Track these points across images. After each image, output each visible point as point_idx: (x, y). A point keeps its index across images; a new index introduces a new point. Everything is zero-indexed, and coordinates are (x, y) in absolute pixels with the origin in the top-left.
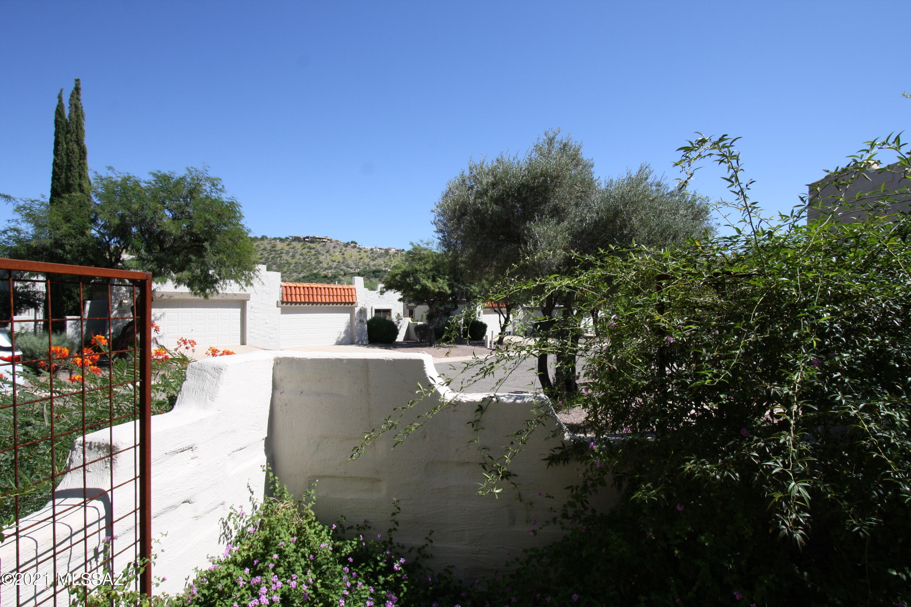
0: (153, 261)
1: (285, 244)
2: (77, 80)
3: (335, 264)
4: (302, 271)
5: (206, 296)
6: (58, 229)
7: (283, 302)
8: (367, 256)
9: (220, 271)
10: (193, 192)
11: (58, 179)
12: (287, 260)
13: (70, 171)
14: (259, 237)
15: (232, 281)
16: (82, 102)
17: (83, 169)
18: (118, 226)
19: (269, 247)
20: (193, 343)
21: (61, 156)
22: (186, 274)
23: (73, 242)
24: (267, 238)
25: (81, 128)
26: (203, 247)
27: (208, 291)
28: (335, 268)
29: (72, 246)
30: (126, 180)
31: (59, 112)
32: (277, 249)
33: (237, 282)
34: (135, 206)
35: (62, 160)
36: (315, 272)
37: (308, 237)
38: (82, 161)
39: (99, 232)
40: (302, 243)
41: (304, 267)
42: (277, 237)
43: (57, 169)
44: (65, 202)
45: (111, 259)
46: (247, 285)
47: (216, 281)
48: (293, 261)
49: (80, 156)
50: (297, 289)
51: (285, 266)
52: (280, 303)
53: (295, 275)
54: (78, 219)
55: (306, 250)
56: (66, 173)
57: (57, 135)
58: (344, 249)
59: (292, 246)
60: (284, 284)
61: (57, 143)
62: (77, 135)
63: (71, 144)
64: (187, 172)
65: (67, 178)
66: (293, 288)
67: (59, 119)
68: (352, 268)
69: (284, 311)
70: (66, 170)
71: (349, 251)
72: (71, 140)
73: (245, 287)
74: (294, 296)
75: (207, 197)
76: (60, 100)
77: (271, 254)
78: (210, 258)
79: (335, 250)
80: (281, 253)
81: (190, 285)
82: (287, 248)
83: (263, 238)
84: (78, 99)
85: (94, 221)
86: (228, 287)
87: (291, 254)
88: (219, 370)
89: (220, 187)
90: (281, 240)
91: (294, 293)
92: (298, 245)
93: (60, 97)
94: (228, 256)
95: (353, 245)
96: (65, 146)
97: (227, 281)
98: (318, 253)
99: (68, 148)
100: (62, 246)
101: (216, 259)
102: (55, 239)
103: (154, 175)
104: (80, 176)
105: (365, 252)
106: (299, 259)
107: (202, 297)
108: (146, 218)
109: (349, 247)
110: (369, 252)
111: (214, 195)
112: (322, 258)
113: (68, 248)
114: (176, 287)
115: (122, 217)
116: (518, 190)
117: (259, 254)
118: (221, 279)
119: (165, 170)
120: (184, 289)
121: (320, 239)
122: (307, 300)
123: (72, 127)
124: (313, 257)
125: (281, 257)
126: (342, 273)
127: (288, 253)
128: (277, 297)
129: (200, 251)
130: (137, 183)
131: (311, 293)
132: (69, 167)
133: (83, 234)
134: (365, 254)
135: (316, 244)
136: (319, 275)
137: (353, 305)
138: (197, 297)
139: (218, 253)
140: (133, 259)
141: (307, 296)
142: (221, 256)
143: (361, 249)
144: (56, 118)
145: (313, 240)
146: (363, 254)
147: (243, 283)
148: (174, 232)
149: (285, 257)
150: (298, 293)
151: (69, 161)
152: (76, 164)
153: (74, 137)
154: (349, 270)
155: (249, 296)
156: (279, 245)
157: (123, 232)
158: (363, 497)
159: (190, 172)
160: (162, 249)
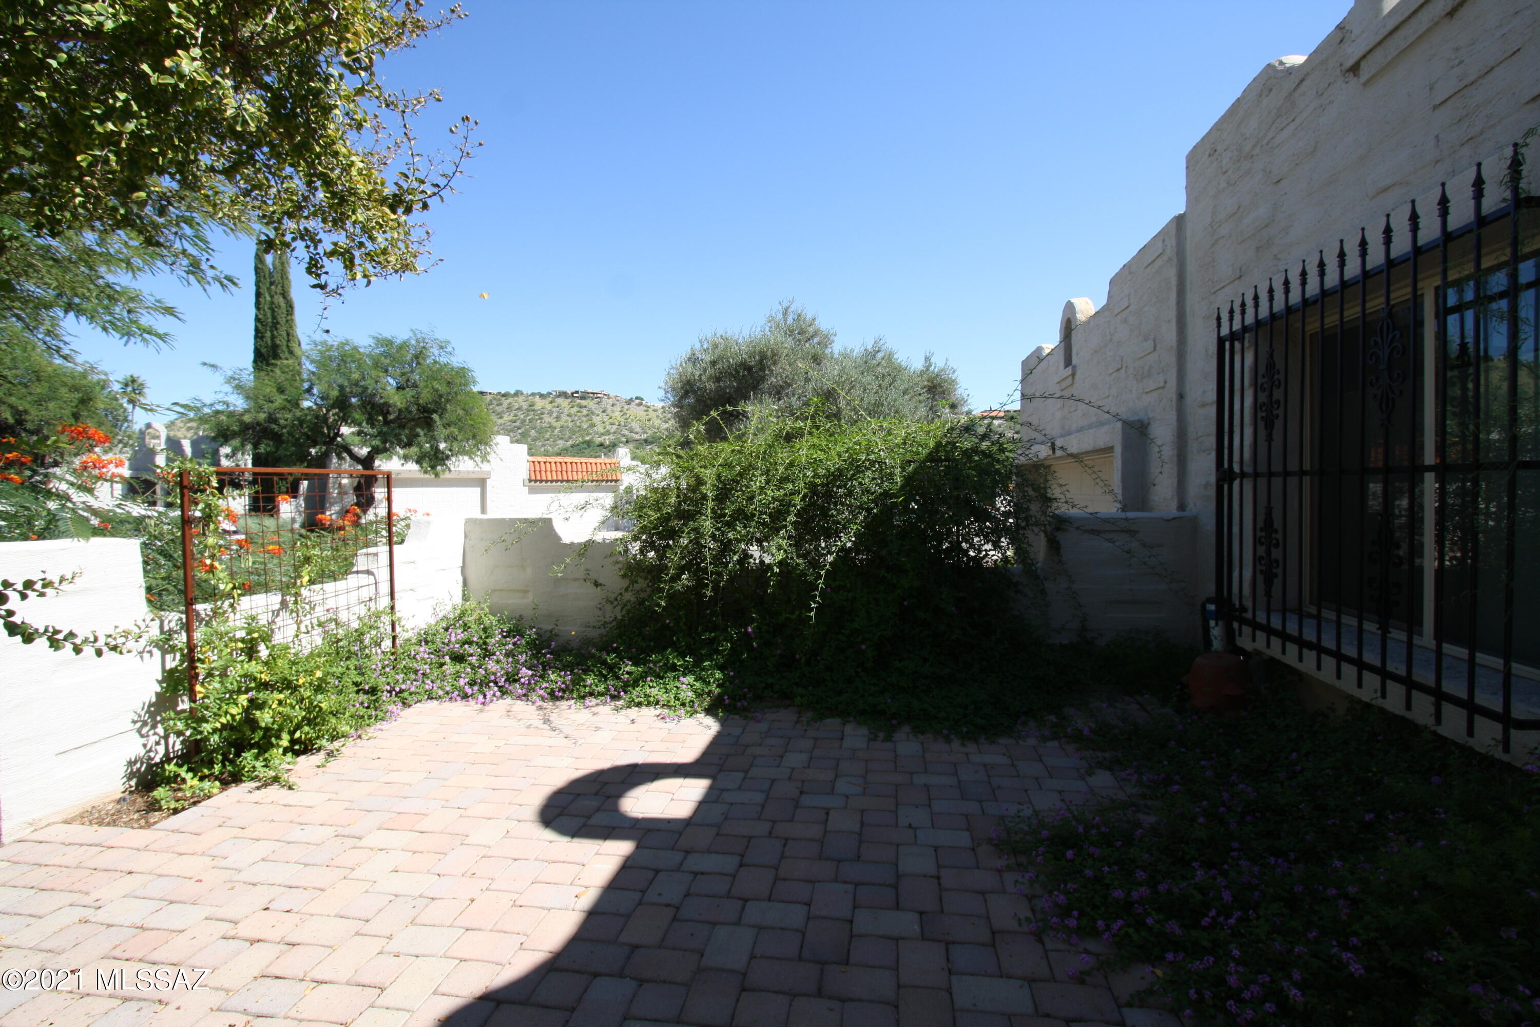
0: (376, 437)
1: (547, 401)
3: (615, 427)
4: (570, 438)
5: (437, 475)
6: (272, 402)
7: (530, 481)
8: (658, 416)
9: (452, 446)
10: (419, 356)
11: (262, 338)
12: (549, 423)
13: (276, 329)
14: (512, 393)
15: (466, 458)
17: (291, 327)
18: (337, 397)
19: (525, 406)
20: (415, 511)
21: (264, 310)
22: (414, 450)
23: (289, 416)
24: (522, 394)
25: (287, 278)
26: (432, 419)
27: (439, 468)
28: (615, 433)
29: (286, 420)
30: (342, 345)
32: (536, 408)
33: (471, 458)
34: (356, 376)
35: (265, 315)
36: (587, 438)
37: (577, 392)
38: (289, 318)
39: (316, 404)
40: (569, 400)
41: (573, 433)
42: (536, 391)
43: (259, 326)
44: (277, 371)
45: (329, 433)
46: (482, 462)
47: (448, 457)
48: (558, 424)
49: (288, 311)
50: (548, 464)
51: (547, 431)
52: (527, 482)
53: (561, 443)
54: (291, 389)
55: (576, 409)
56: (272, 331)
58: (626, 407)
59: (556, 404)
60: (532, 459)
61: (258, 295)
62: (283, 287)
63: (276, 297)
64: (411, 334)
65: (273, 337)
66: (542, 464)
67: (260, 266)
68: (637, 433)
69: (532, 491)
70: (271, 327)
71: (635, 411)
72: (276, 293)
73: (480, 463)
74: (543, 473)
75: (435, 362)
77: (528, 415)
78: (441, 431)
79: (614, 408)
80: (542, 414)
81: (419, 462)
82: (549, 407)
83: (517, 394)
85: (309, 391)
86: (461, 464)
87: (555, 415)
88: (429, 523)
89: (449, 349)
90: (542, 396)
91: (543, 469)
92: (564, 403)
94: (460, 430)
95: (637, 401)
96: (268, 298)
97: (461, 458)
98: (591, 413)
99: (272, 303)
100: (275, 421)
101: (446, 432)
102: (269, 413)
103: (374, 338)
104: (288, 335)
105: (655, 411)
106: (566, 422)
107: (433, 476)
108: (367, 388)
109: (633, 404)
110: (660, 411)
111: (443, 360)
112: (596, 420)
113: (282, 422)
114: (403, 465)
115: (342, 388)
116: (736, 370)
117: (512, 414)
118: (452, 455)
119: (387, 334)
120: (412, 466)
121: (593, 393)
122: (560, 478)
123: (277, 277)
124: (584, 419)
125: (541, 419)
126: (624, 439)
127: (550, 413)
128: (523, 472)
129: (429, 424)
130: (355, 349)
131: (564, 469)
132: (275, 325)
133: (297, 405)
134: (654, 414)
135: (589, 401)
136: (593, 442)
137: (618, 483)
138: (427, 476)
139: (449, 425)
140: (353, 433)
141: (559, 473)
142: (452, 429)
143: (649, 407)
144: (256, 264)
145: (584, 396)
146: (652, 414)
147: (478, 459)
148: (398, 404)
149: (547, 418)
150: (549, 469)
151: (274, 317)
152: (282, 321)
153: (279, 289)
154: (634, 435)
155: (489, 473)
156: (539, 403)
157: (342, 403)
158: (522, 603)
159: (415, 334)
160: (387, 422)
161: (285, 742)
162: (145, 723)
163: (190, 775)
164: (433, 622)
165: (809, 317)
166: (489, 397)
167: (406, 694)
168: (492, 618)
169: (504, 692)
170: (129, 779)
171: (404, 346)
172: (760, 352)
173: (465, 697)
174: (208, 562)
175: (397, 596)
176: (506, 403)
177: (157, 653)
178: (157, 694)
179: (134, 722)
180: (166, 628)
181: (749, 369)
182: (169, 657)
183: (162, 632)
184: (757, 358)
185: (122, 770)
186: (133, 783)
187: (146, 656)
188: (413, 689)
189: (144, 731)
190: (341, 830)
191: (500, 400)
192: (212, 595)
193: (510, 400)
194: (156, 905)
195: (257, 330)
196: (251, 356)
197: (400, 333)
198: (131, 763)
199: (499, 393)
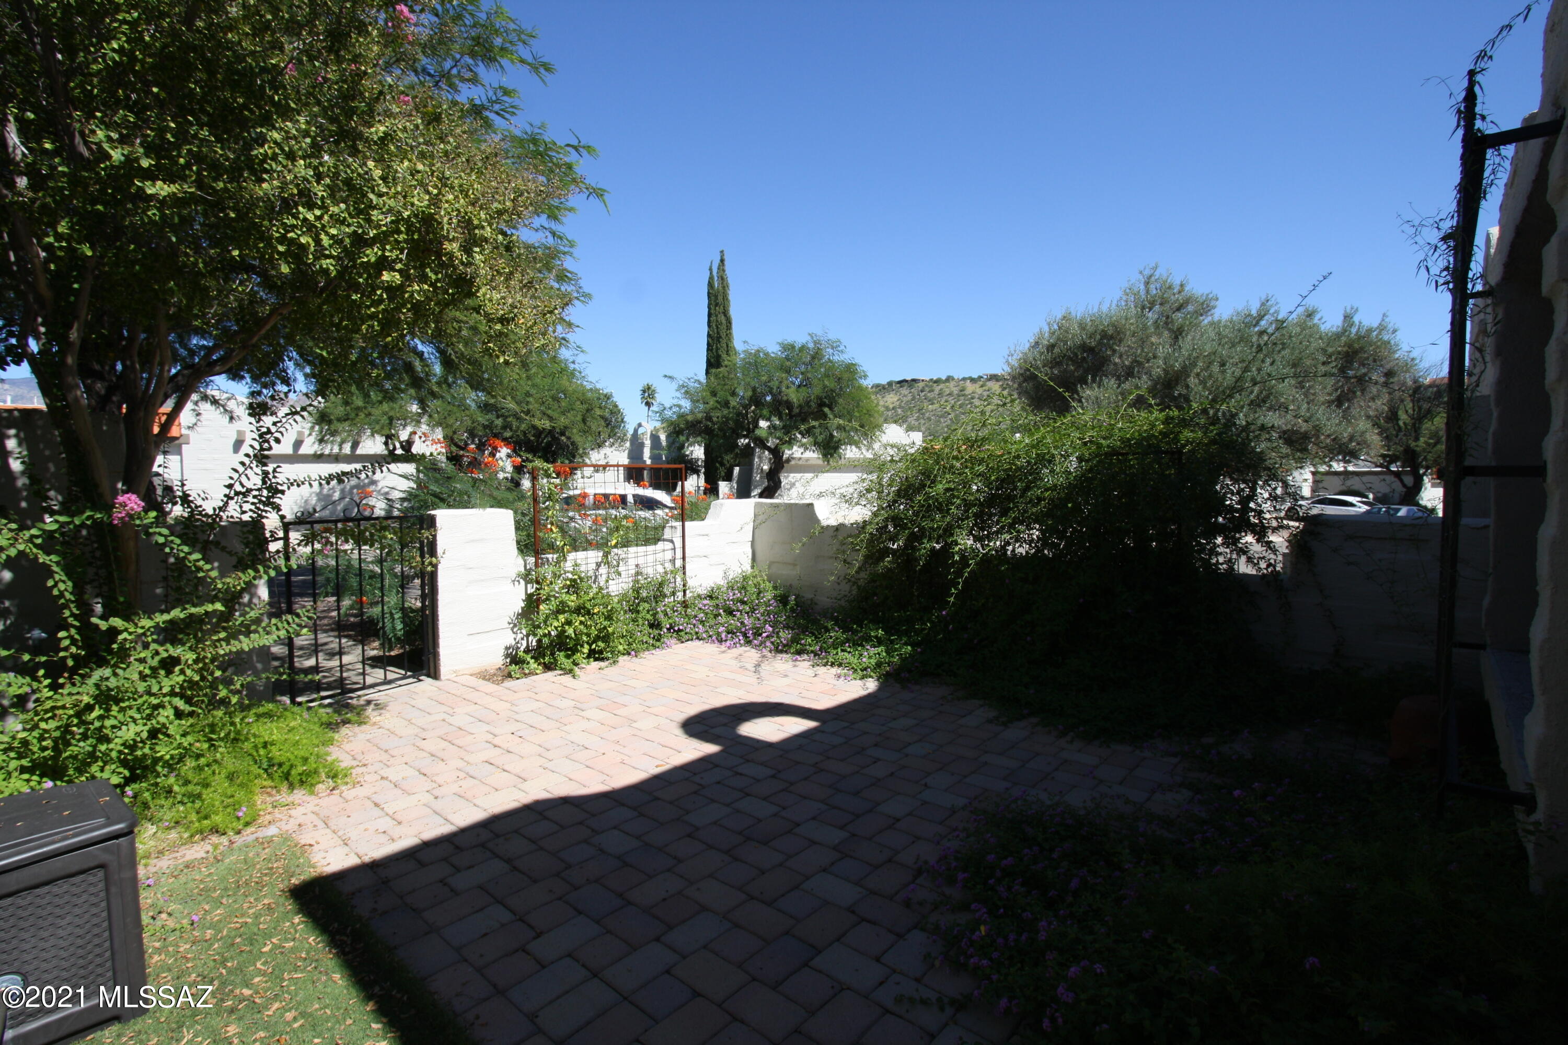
0: (782, 429)
1: (977, 385)
2: (722, 252)
6: (708, 403)
11: (712, 350)
13: (720, 341)
14: (944, 378)
15: (853, 447)
16: (726, 272)
17: (729, 339)
18: (753, 397)
19: (956, 391)
21: (713, 327)
22: (812, 439)
23: (719, 414)
24: (953, 379)
25: (727, 300)
26: (825, 412)
31: (710, 285)
32: (967, 392)
33: (857, 447)
34: (765, 376)
35: (713, 331)
38: (728, 332)
40: (1000, 383)
42: (967, 376)
45: (750, 427)
46: (867, 450)
47: (843, 445)
49: (727, 326)
54: (722, 393)
56: (717, 344)
57: (709, 308)
59: (986, 388)
61: (710, 315)
62: (724, 307)
63: (720, 316)
64: (809, 338)
65: (718, 349)
67: (711, 292)
70: (717, 341)
72: (720, 312)
75: (830, 360)
76: (711, 273)
77: (959, 400)
80: (973, 398)
81: (817, 449)
82: (979, 391)
83: (949, 379)
84: (724, 271)
90: (973, 380)
92: (994, 386)
93: (711, 269)
94: (848, 422)
96: (715, 318)
99: (717, 321)
101: (836, 424)
103: (780, 344)
104: (727, 346)
108: (775, 388)
111: (836, 358)
113: (715, 419)
114: (805, 452)
115: (756, 388)
117: (943, 400)
119: (790, 339)
123: (720, 298)
125: (971, 403)
127: (981, 397)
129: (823, 416)
130: (767, 354)
132: (719, 338)
142: (840, 421)
144: (709, 291)
148: (800, 400)
152: (723, 335)
153: (721, 310)
156: (970, 388)
157: (756, 400)
158: (790, 573)
159: (812, 337)
160: (791, 416)
161: (586, 650)
162: (515, 625)
163: (533, 660)
164: (722, 582)
165: (1177, 282)
166: (921, 385)
167: (682, 634)
168: (768, 583)
169: (748, 642)
170: (506, 658)
171: (803, 348)
172: (1103, 331)
173: (721, 641)
174: (549, 526)
175: (687, 560)
176: (937, 389)
177: (522, 582)
178: (522, 608)
179: (509, 623)
180: (528, 567)
181: (1091, 350)
182: (529, 586)
183: (525, 569)
184: (1098, 337)
185: (502, 652)
186: (508, 660)
187: (516, 583)
188: (688, 630)
189: (515, 630)
190: (579, 705)
191: (932, 386)
192: (552, 547)
193: (942, 386)
194: (472, 719)
195: (708, 344)
196: (704, 366)
197: (800, 338)
198: (507, 648)
199: (931, 380)
